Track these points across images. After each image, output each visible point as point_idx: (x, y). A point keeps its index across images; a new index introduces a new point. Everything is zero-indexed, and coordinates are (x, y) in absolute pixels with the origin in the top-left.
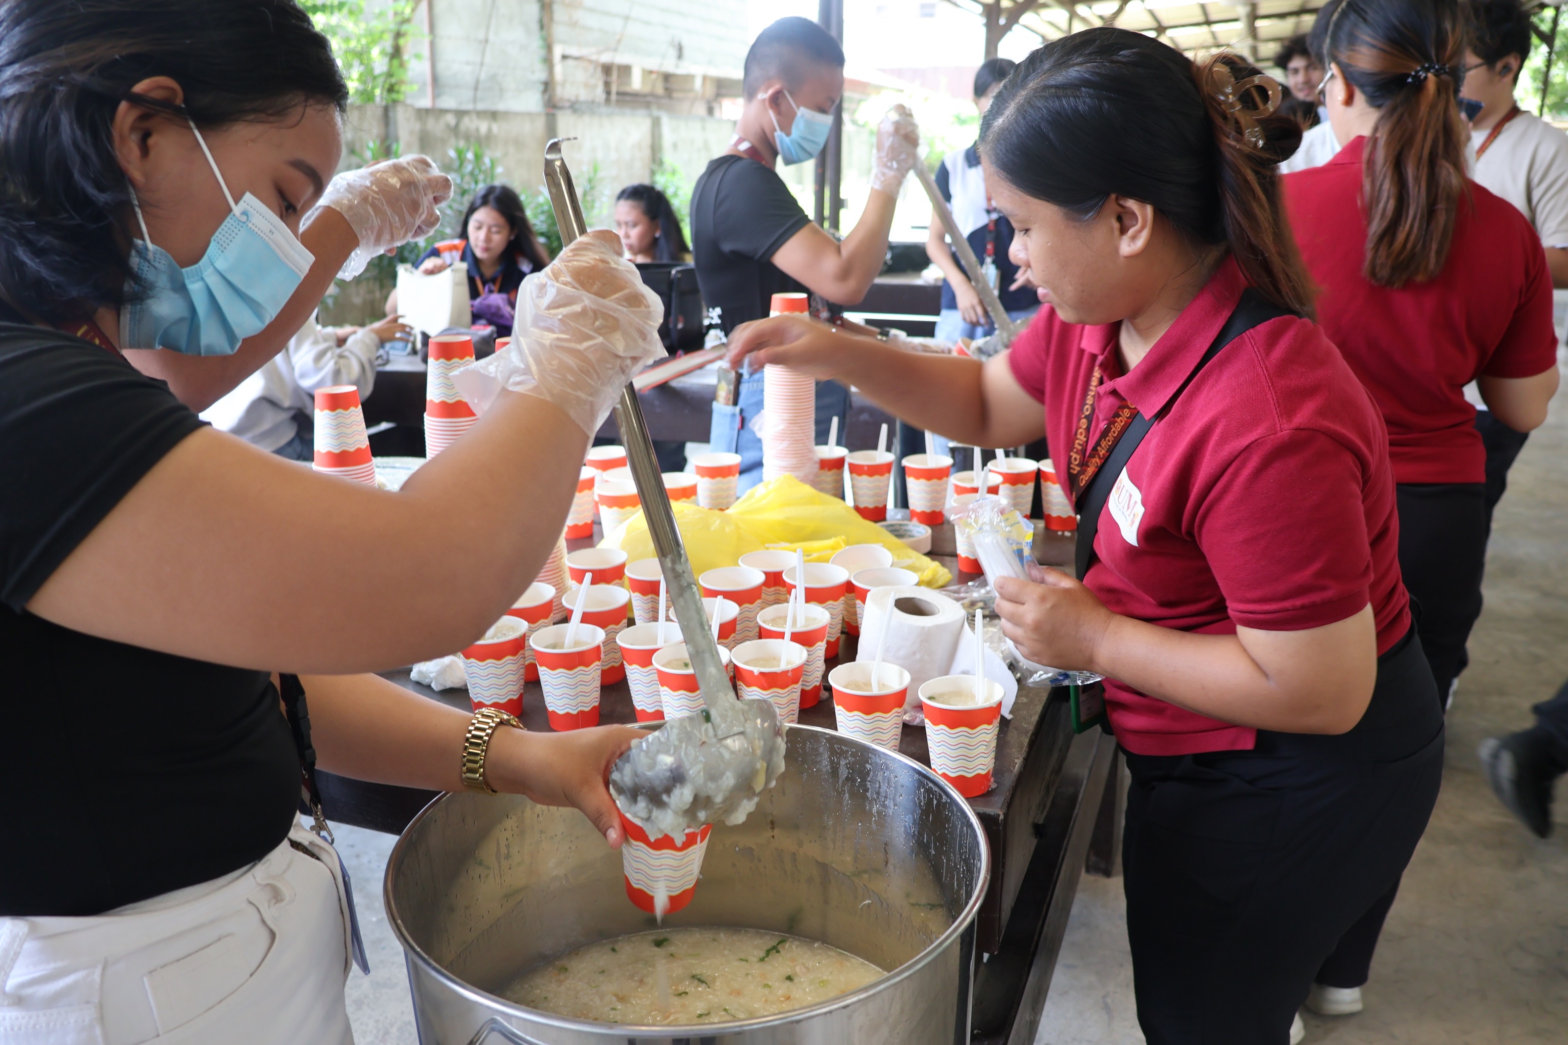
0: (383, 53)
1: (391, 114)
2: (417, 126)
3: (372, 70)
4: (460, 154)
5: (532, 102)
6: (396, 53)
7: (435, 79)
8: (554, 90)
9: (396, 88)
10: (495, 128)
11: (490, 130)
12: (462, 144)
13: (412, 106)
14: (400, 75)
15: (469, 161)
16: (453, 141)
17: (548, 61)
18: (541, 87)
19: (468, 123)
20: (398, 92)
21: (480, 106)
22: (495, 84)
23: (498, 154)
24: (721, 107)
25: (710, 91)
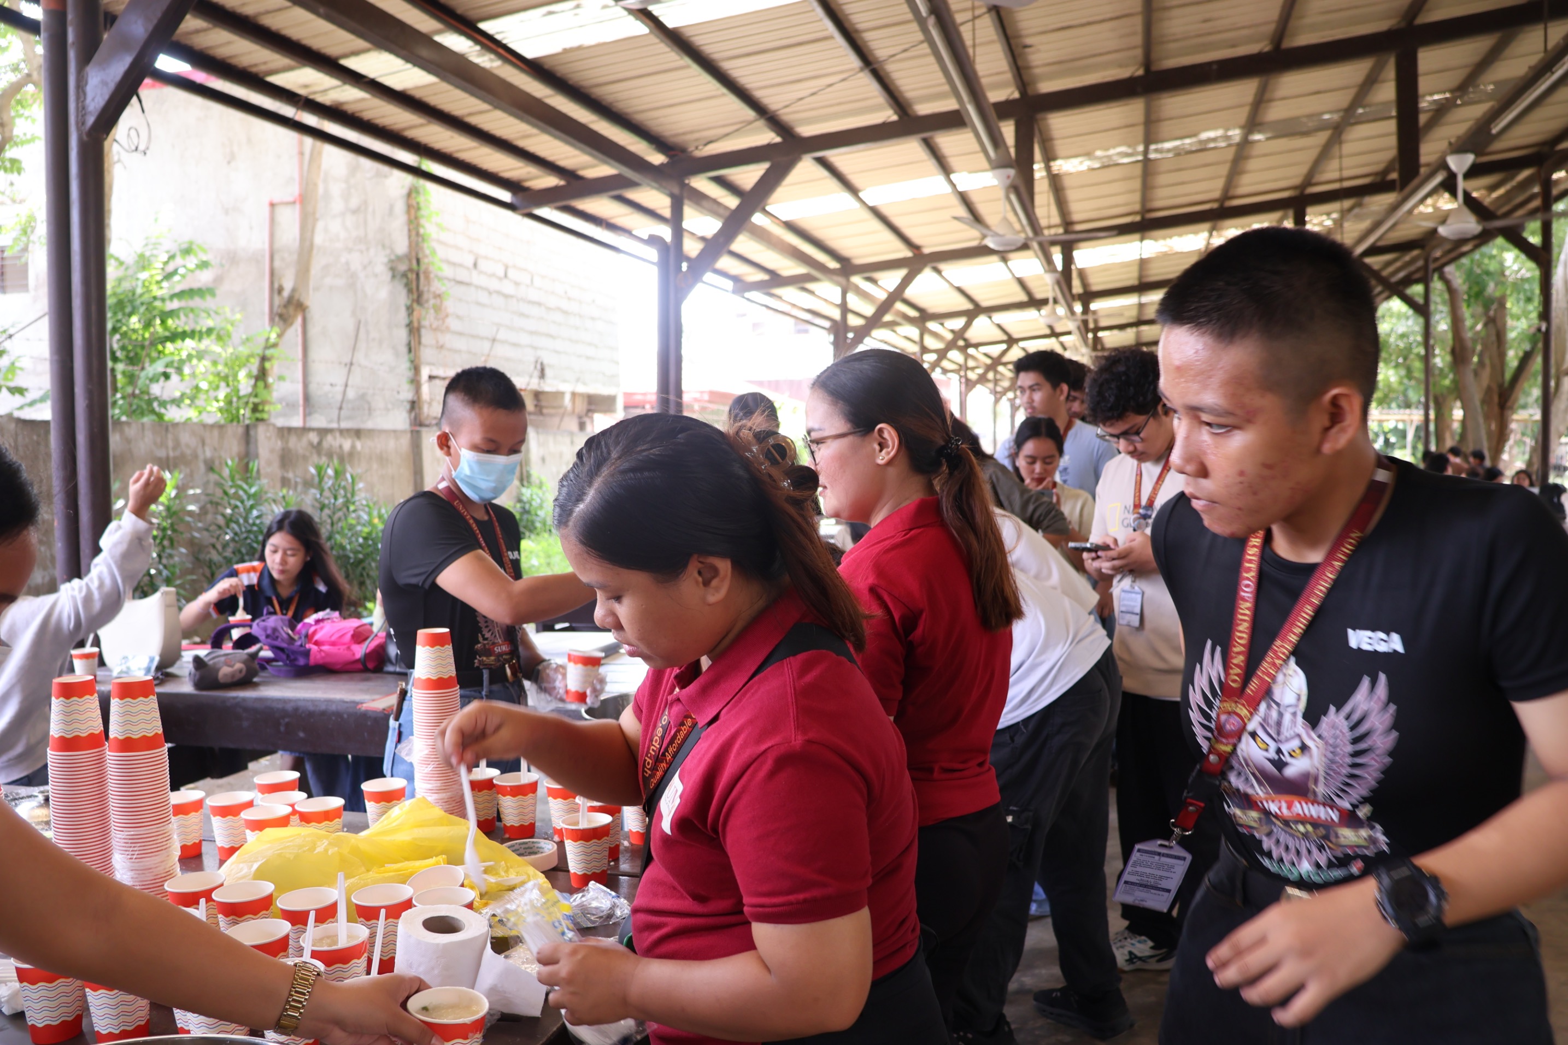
0: (249, 376)
1: (252, 432)
2: (279, 444)
3: (238, 391)
4: (319, 469)
5: (400, 420)
6: (262, 375)
7: (307, 398)
8: (420, 408)
9: (260, 408)
10: (359, 445)
11: (353, 447)
12: (324, 460)
13: (274, 425)
14: (264, 394)
15: (329, 477)
16: (315, 459)
17: (415, 382)
18: (408, 406)
19: (331, 441)
20: (263, 411)
21: (344, 425)
22: (364, 404)
23: (359, 471)
24: (592, 421)
25: (581, 406)
